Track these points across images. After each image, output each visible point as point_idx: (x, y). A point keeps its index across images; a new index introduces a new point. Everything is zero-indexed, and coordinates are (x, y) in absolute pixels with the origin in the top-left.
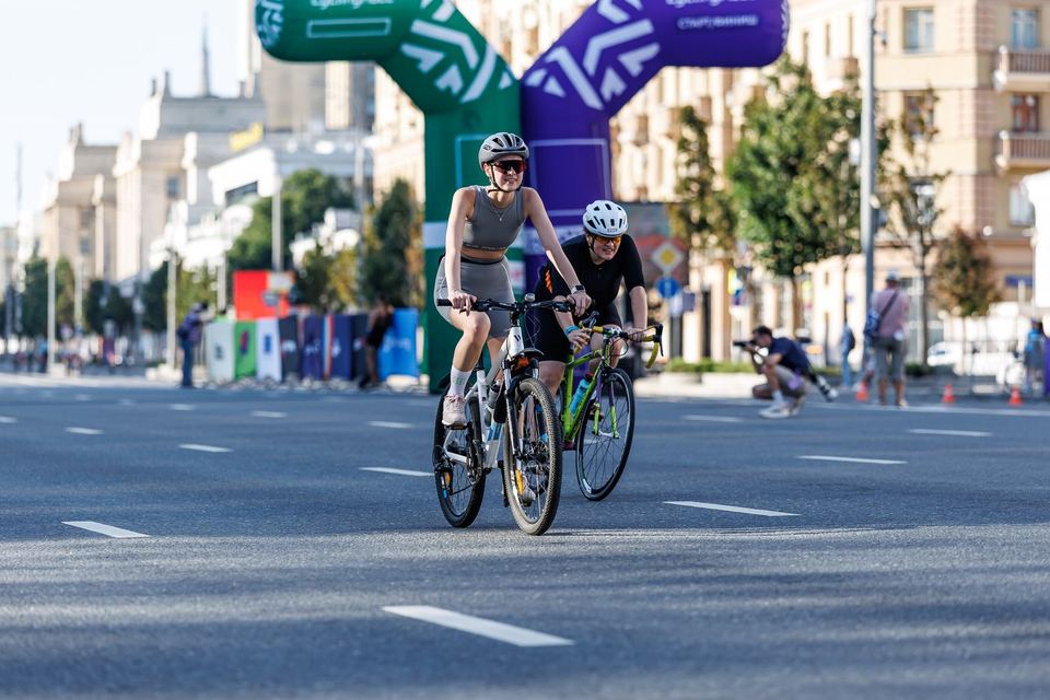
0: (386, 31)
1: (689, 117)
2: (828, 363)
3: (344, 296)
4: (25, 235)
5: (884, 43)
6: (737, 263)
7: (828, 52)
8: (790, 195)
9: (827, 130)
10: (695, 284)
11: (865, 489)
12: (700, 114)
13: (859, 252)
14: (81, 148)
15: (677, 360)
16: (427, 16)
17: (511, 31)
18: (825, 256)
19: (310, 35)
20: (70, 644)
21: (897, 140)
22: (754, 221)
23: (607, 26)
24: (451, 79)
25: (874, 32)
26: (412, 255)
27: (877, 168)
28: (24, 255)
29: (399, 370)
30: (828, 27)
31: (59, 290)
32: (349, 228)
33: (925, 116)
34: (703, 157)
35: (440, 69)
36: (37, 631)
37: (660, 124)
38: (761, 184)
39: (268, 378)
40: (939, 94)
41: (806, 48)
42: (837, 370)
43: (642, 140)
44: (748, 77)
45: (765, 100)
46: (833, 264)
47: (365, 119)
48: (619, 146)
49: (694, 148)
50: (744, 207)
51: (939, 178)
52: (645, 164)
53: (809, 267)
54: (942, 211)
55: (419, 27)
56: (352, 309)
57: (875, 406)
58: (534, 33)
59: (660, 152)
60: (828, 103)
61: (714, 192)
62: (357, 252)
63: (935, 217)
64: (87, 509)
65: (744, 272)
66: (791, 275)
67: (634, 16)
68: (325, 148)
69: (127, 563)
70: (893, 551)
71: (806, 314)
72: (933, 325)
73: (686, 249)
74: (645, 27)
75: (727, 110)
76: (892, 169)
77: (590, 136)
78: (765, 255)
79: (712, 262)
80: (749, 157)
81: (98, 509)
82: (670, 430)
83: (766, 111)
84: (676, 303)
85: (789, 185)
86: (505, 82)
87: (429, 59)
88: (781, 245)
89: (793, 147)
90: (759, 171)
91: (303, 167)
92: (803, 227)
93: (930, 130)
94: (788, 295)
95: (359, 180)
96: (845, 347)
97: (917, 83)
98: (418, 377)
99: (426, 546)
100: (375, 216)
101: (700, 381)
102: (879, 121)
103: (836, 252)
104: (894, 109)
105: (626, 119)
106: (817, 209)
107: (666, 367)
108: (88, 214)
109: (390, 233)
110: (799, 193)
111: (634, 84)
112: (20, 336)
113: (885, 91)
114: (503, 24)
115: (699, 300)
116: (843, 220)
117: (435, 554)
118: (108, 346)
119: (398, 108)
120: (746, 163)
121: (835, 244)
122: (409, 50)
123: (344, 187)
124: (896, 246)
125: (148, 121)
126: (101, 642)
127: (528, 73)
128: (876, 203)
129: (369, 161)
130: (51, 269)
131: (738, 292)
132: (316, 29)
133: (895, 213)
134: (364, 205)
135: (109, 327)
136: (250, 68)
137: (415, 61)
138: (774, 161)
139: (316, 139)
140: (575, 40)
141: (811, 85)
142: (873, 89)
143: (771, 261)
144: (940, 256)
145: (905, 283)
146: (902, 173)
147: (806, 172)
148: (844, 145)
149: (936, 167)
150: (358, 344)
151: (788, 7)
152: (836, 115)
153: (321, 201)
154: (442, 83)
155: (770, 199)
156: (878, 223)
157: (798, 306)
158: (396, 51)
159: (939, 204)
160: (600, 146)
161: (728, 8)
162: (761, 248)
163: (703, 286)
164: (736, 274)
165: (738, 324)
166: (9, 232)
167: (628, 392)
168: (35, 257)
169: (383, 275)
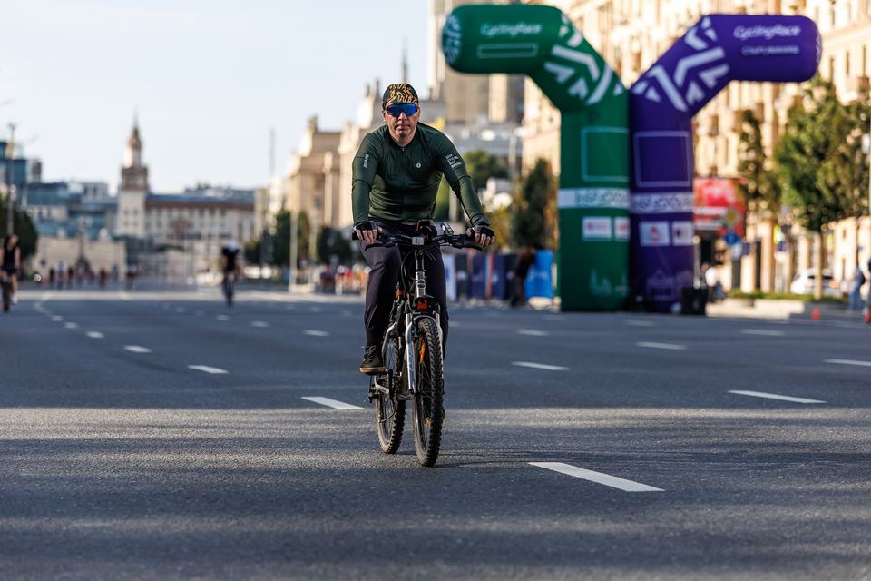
0: (534, 54)
1: (747, 117)
3: (500, 239)
4: (275, 193)
6: (781, 220)
7: (848, 71)
8: (820, 174)
9: (846, 128)
10: (751, 235)
12: (757, 116)
13: (867, 215)
14: (317, 133)
15: (737, 291)
16: (563, 42)
17: (621, 55)
18: (845, 217)
19: (480, 55)
22: (794, 193)
23: (692, 51)
24: (580, 88)
26: (549, 212)
28: (275, 208)
29: (539, 294)
30: (848, 55)
31: (300, 233)
32: (504, 192)
34: (757, 145)
35: (572, 81)
37: (727, 122)
38: (800, 168)
41: (832, 69)
43: (714, 132)
44: (791, 90)
45: (802, 106)
46: (848, 224)
47: (516, 115)
48: (697, 137)
49: (752, 140)
50: (785, 182)
52: (716, 149)
53: (832, 225)
55: (558, 51)
56: (506, 250)
58: (638, 56)
59: (727, 142)
60: (847, 109)
61: (765, 171)
62: (509, 209)
64: (319, 387)
65: (786, 228)
66: (819, 231)
67: (711, 45)
68: (489, 135)
69: (347, 427)
71: (830, 258)
73: (744, 212)
74: (718, 53)
75: (776, 114)
77: (677, 128)
78: (801, 217)
79: (763, 220)
80: (791, 146)
81: (327, 388)
83: (803, 113)
84: (736, 249)
85: (819, 167)
86: (618, 91)
87: (564, 73)
88: (812, 209)
89: (822, 140)
90: (797, 156)
91: (473, 149)
92: (829, 198)
94: (817, 245)
95: (512, 160)
98: (552, 298)
99: (559, 419)
100: (524, 185)
101: (752, 305)
103: (851, 215)
105: (703, 117)
106: (838, 184)
108: (320, 180)
109: (534, 196)
110: (826, 173)
111: (710, 94)
112: (272, 264)
114: (617, 49)
115: (753, 248)
116: (856, 192)
119: (540, 108)
120: (787, 150)
121: (851, 209)
122: (550, 67)
123: (501, 163)
125: (364, 114)
126: (329, 482)
127: (634, 85)
129: (519, 145)
130: (294, 217)
131: (781, 242)
132: (484, 51)
134: (514, 175)
135: (334, 259)
136: (437, 79)
137: (553, 76)
138: (808, 150)
139: (483, 129)
140: (668, 61)
141: (835, 96)
143: (805, 221)
147: (831, 158)
148: (859, 139)
150: (511, 275)
151: (821, 41)
152: (853, 117)
153: (485, 173)
154: (573, 90)
155: (805, 176)
157: (824, 253)
158: (541, 68)
160: (684, 138)
161: (778, 41)
162: (797, 211)
163: (756, 238)
164: (780, 230)
165: (781, 265)
166: (264, 191)
167: (701, 312)
168: (283, 209)
169: (528, 226)
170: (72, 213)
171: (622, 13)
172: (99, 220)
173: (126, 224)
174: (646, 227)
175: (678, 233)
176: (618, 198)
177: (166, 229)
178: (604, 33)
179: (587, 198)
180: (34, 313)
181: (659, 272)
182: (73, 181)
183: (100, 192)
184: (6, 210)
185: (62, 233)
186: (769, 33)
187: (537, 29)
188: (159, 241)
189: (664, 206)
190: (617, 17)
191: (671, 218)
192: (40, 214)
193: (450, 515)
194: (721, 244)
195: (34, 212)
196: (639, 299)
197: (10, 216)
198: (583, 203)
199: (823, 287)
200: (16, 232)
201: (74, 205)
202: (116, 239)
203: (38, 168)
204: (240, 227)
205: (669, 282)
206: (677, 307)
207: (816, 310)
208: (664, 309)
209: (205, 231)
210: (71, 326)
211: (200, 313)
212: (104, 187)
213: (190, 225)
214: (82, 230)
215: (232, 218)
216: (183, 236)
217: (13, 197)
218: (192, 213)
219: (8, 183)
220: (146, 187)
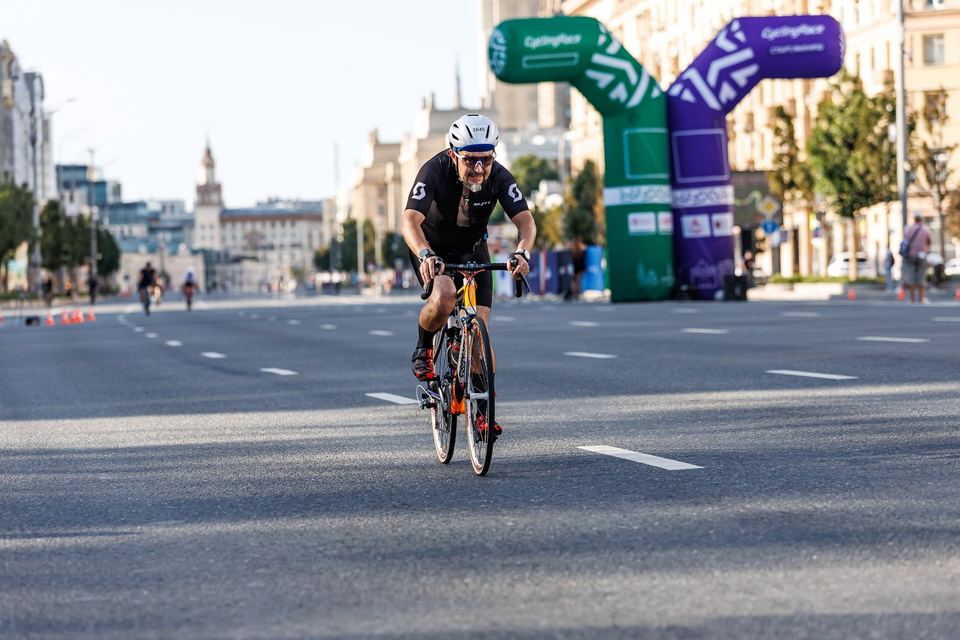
0: (575, 62)
1: (780, 113)
2: (878, 275)
3: (553, 238)
4: (342, 203)
5: (911, 60)
6: (815, 208)
7: (873, 66)
8: (850, 163)
9: (873, 119)
10: (788, 224)
11: (901, 359)
12: (788, 110)
13: (897, 199)
14: (378, 145)
15: (777, 276)
16: (602, 50)
17: (660, 60)
18: (875, 203)
19: (525, 66)
20: (369, 476)
21: (921, 124)
22: (828, 185)
23: (723, 53)
24: (620, 92)
25: (903, 52)
26: (599, 210)
27: (908, 142)
28: (341, 217)
30: (873, 50)
31: (366, 238)
32: (556, 193)
33: (940, 108)
34: (790, 138)
35: (612, 86)
36: (347, 468)
37: (762, 118)
38: (829, 156)
39: (504, 295)
40: (950, 93)
41: (858, 64)
42: (883, 280)
43: (750, 128)
44: (820, 85)
45: (831, 100)
46: (879, 209)
47: (564, 121)
48: (734, 133)
49: (785, 133)
50: (818, 172)
51: (949, 149)
52: (753, 144)
53: (864, 211)
54: (952, 171)
55: (597, 58)
56: (559, 247)
57: (909, 303)
58: (676, 60)
59: (762, 137)
60: (874, 101)
61: (799, 163)
62: (561, 208)
63: (947, 175)
64: (383, 385)
65: (820, 216)
66: (852, 216)
67: (741, 46)
68: (539, 140)
70: (920, 401)
71: (863, 243)
72: (948, 248)
73: (781, 201)
74: (747, 54)
75: (807, 109)
76: (917, 143)
77: (712, 127)
78: (834, 204)
79: (799, 209)
80: (822, 138)
81: (390, 385)
82: (771, 323)
83: (832, 107)
84: (775, 237)
85: (849, 156)
86: (656, 93)
87: (604, 79)
88: (845, 197)
89: (851, 131)
90: (827, 147)
91: (525, 154)
92: (859, 185)
93: (942, 117)
94: (850, 231)
95: (561, 161)
96: (888, 264)
97: (934, 86)
98: (603, 291)
100: (574, 185)
101: (792, 289)
102: (909, 111)
103: (881, 200)
104: (918, 103)
105: (738, 116)
106: (868, 172)
107: (770, 280)
108: (383, 189)
109: (583, 196)
110: (856, 162)
111: (742, 92)
112: (340, 270)
113: (913, 92)
114: (656, 55)
115: (790, 236)
116: (885, 179)
117: (613, 410)
118: (399, 276)
119: (586, 113)
120: (819, 142)
121: (881, 195)
122: (591, 74)
123: (552, 166)
124: (922, 195)
125: (421, 125)
126: (388, 474)
127: (672, 85)
128: (907, 167)
129: (568, 148)
130: (360, 226)
131: (817, 229)
132: (528, 62)
133: (920, 173)
134: (564, 176)
135: (399, 263)
136: (488, 90)
137: (594, 82)
138: (838, 141)
139: (533, 134)
140: (702, 64)
141: (862, 89)
142: (904, 91)
143: (839, 208)
144: (952, 202)
145: (929, 220)
146: (925, 147)
147: (859, 149)
148: (885, 129)
149: (947, 142)
150: (563, 271)
151: (844, 38)
152: (879, 109)
153: (536, 176)
154: (613, 95)
155: (837, 167)
156: (910, 179)
157: (857, 238)
158: (582, 75)
159: (950, 166)
160: (719, 135)
161: (804, 39)
162: (831, 199)
163: (793, 226)
164: (815, 217)
165: (817, 250)
166: (331, 202)
167: (743, 298)
168: (349, 218)
169: (579, 224)
170: (152, 230)
171: (659, 20)
172: (178, 235)
173: (203, 238)
174: (687, 221)
175: (718, 225)
176: (661, 194)
177: (240, 242)
178: (643, 39)
179: (631, 195)
180: (119, 326)
181: (702, 262)
182: (152, 200)
183: (177, 210)
184: (89, 230)
185: (143, 249)
186: (795, 32)
187: (577, 39)
188: (234, 253)
189: (704, 200)
190: (655, 25)
191: (711, 210)
192: (122, 232)
193: (501, 500)
194: (760, 233)
195: (116, 230)
196: (684, 288)
197: (94, 235)
198: (628, 201)
199: (858, 269)
200: (99, 250)
201: (154, 223)
202: (194, 252)
203: (117, 189)
204: (310, 236)
205: (711, 270)
206: (720, 294)
207: (853, 291)
208: (708, 296)
209: (277, 242)
210: (152, 335)
211: (273, 319)
212: (181, 204)
213: (263, 237)
214: (162, 245)
215: (302, 227)
216: (257, 247)
217: (96, 217)
218: (264, 225)
219: (90, 204)
220: (220, 203)
